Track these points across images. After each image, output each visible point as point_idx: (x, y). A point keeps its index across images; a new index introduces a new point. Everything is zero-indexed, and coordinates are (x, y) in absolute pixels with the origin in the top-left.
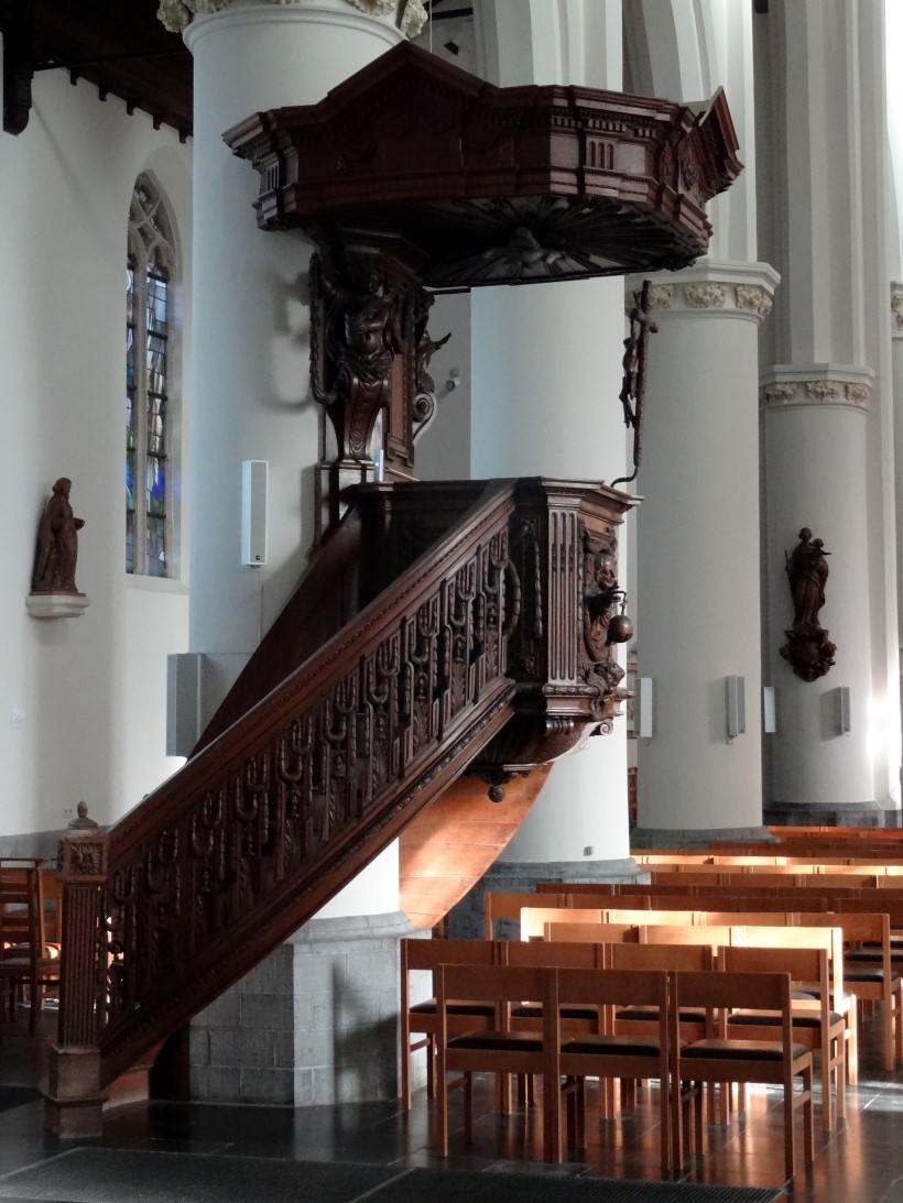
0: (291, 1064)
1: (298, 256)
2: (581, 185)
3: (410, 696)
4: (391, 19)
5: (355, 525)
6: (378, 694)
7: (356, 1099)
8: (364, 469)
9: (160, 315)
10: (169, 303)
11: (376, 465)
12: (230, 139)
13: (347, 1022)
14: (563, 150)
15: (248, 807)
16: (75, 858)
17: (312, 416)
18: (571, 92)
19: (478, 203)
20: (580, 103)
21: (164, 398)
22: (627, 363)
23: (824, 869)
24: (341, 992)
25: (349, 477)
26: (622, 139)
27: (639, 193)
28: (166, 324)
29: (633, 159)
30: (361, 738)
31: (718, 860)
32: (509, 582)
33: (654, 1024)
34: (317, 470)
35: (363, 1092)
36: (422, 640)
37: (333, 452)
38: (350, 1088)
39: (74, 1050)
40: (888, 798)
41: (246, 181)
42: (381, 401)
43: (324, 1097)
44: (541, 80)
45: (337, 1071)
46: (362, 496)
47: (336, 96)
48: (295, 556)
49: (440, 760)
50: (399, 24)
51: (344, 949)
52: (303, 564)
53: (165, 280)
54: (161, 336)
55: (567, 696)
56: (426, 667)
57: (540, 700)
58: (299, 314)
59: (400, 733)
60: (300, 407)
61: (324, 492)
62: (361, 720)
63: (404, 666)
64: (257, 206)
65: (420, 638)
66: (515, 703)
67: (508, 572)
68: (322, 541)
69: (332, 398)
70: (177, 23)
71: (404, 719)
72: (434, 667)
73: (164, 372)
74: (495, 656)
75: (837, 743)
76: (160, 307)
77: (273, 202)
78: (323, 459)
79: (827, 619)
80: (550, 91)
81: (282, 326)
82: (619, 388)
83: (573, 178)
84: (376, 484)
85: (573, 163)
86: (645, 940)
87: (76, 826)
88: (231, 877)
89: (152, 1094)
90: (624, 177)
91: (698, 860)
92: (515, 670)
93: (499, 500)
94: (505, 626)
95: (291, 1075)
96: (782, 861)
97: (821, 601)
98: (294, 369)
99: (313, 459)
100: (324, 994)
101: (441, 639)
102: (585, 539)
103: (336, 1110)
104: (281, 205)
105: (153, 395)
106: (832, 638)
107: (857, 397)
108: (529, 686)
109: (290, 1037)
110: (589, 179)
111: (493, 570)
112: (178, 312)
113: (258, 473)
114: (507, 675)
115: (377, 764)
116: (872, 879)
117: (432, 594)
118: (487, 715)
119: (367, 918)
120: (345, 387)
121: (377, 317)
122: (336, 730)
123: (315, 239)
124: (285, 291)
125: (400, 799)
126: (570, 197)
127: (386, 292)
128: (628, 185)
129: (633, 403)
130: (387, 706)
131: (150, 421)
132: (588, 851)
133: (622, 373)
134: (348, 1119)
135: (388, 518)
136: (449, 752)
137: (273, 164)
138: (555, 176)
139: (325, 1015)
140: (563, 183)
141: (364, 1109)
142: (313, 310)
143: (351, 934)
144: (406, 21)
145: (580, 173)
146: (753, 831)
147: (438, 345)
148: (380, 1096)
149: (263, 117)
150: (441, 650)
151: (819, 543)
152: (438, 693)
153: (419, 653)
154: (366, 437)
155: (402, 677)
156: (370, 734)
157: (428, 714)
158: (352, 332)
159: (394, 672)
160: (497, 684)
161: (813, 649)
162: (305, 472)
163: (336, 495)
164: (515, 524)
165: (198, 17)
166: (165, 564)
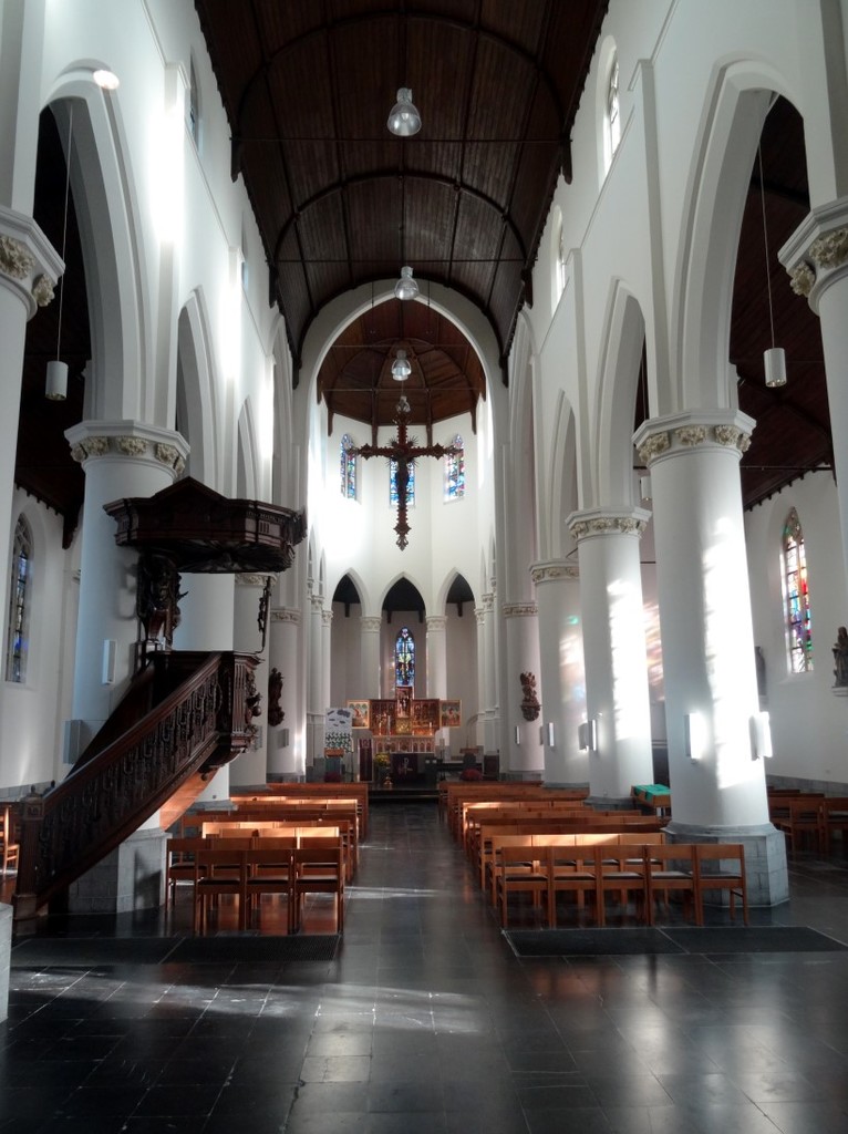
0: (116, 894)
1: (133, 558)
2: (257, 539)
3: (178, 738)
4: (171, 466)
5: (151, 667)
6: (166, 737)
7: (143, 908)
8: (156, 645)
9: (23, 573)
10: (27, 568)
11: (160, 643)
12: (106, 508)
13: (140, 875)
14: (250, 525)
15: (108, 786)
16: (30, 809)
17: (135, 623)
18: (256, 503)
19: (212, 542)
20: (259, 507)
21: (23, 607)
22: (261, 607)
23: (304, 801)
24: (138, 862)
25: (150, 648)
26: (272, 522)
27: (276, 543)
28: (26, 577)
29: (275, 530)
30: (158, 757)
31: (258, 799)
32: (218, 692)
33: (287, 869)
34: (137, 645)
35: (145, 904)
36: (184, 715)
37: (143, 638)
38: (140, 903)
39: (25, 896)
40: (301, 770)
41: (112, 525)
42: (163, 619)
43: (129, 908)
44: (248, 498)
45: (135, 896)
46: (156, 656)
47: (159, 495)
48: (126, 680)
49: (190, 765)
50: (174, 467)
51: (140, 844)
52: (130, 682)
53: (26, 558)
54: (23, 581)
55: (239, 738)
56: (185, 726)
57: (229, 739)
58: (132, 581)
59: (173, 754)
60: (130, 618)
61: (139, 654)
62: (158, 747)
63: (176, 726)
64: (116, 536)
65: (183, 714)
66: (218, 741)
67: (217, 688)
68: (137, 674)
69: (145, 615)
70: (80, 458)
71: (176, 748)
72: (188, 726)
73: (23, 596)
74: (211, 723)
75: (283, 750)
76: (23, 569)
77: (126, 535)
78: (139, 640)
79: (281, 702)
80: (248, 502)
81: (124, 584)
82: (257, 617)
83: (253, 536)
84: (162, 651)
85: (254, 530)
86: (261, 835)
87: (30, 796)
88: (99, 817)
89: (49, 912)
90: (273, 537)
91: (250, 799)
92: (219, 728)
93: (215, 660)
94: (216, 709)
95: (116, 899)
96: (283, 798)
97: (280, 696)
98: (129, 603)
99: (135, 640)
100: (131, 863)
101: (191, 715)
102: (248, 675)
103: (134, 913)
104: (129, 536)
105: (18, 606)
106: (283, 710)
107: (295, 619)
108: (225, 734)
109: (116, 883)
110: (260, 536)
111: (212, 687)
112: (31, 572)
113: (112, 646)
114: (216, 729)
115: (164, 766)
116: (325, 806)
117: (188, 697)
118: (208, 745)
119: (149, 830)
120: (150, 612)
121: (165, 584)
122: (147, 753)
123: (140, 552)
124: (126, 571)
125: (174, 780)
126: (251, 543)
127: (168, 574)
128: (274, 540)
129: (263, 623)
130: (169, 743)
131: (17, 617)
132: (214, 797)
133: (259, 611)
134: (139, 917)
135: (167, 665)
136: (194, 762)
137: (126, 519)
138: (247, 534)
139: (131, 873)
140: (250, 537)
141: (146, 912)
142: (139, 579)
143: (143, 837)
144: (177, 467)
145: (256, 534)
146: (264, 786)
147: (182, 596)
148: (152, 906)
149: (125, 501)
150: (191, 720)
151: (280, 674)
152: (189, 737)
153: (183, 721)
154: (157, 633)
155: (176, 731)
156: (161, 754)
157: (185, 746)
158: (155, 589)
159: (172, 729)
160: (212, 734)
161: (276, 714)
162: (131, 645)
163: (145, 655)
164: (221, 669)
165: (90, 457)
166: (19, 677)
